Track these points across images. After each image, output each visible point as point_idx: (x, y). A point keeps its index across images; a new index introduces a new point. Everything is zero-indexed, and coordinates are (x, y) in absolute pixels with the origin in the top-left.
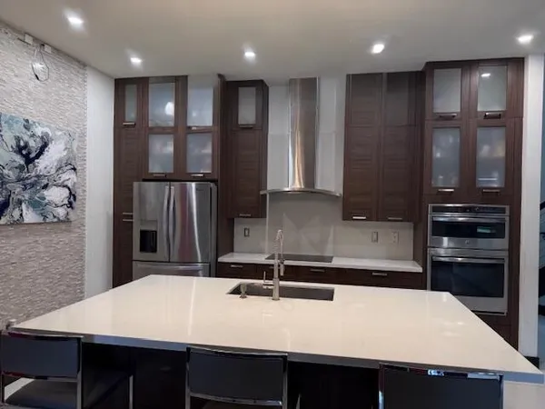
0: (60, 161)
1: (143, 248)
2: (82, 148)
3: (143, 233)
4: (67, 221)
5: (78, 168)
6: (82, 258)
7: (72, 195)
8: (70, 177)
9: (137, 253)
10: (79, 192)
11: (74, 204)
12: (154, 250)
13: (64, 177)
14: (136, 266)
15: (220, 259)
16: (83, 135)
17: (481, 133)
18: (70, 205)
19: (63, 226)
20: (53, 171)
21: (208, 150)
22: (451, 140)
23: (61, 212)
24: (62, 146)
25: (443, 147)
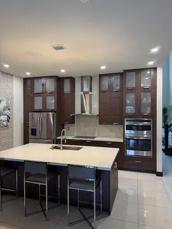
0: (4, 107)
1: (32, 134)
2: (12, 103)
3: (32, 130)
4: (7, 126)
5: (11, 109)
6: (12, 138)
7: (9, 118)
8: (7, 112)
9: (30, 136)
10: (11, 117)
11: (9, 120)
12: (35, 135)
13: (6, 112)
14: (30, 140)
15: (57, 138)
16: (12, 98)
17: (142, 94)
18: (8, 121)
19: (6, 128)
20: (2, 111)
21: (53, 101)
22: (133, 96)
23: (5, 123)
24: (5, 102)
25: (130, 99)
